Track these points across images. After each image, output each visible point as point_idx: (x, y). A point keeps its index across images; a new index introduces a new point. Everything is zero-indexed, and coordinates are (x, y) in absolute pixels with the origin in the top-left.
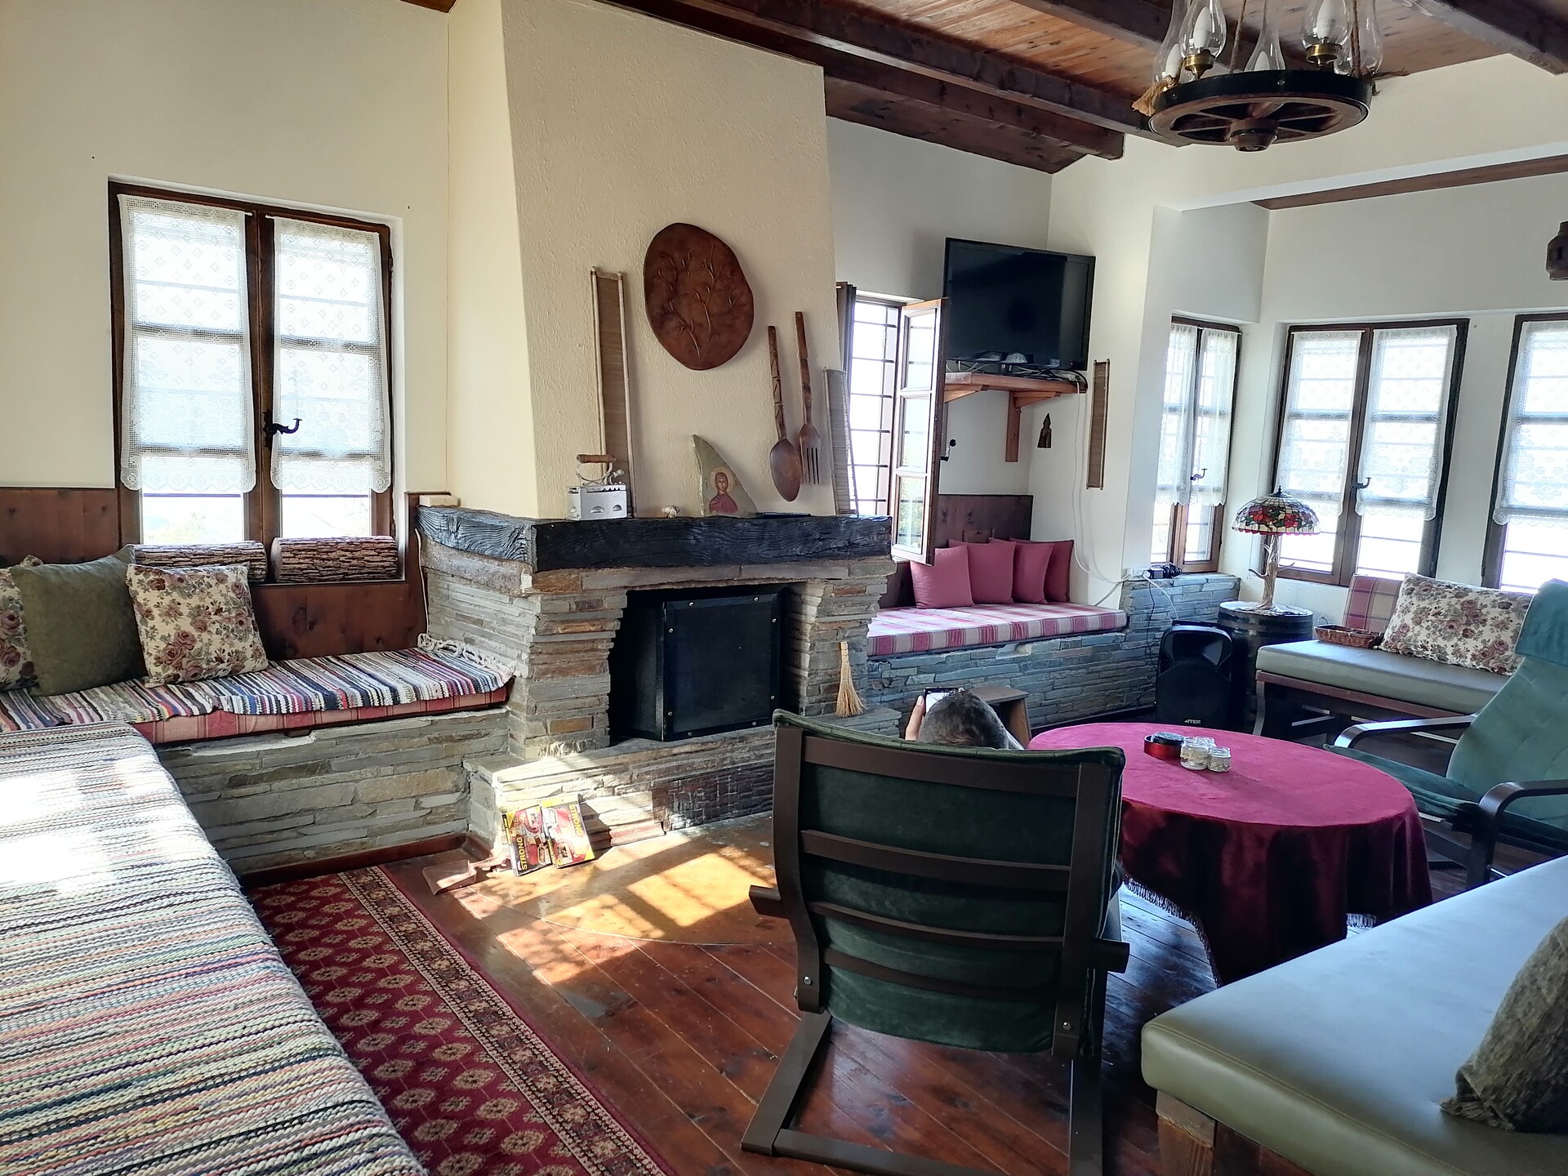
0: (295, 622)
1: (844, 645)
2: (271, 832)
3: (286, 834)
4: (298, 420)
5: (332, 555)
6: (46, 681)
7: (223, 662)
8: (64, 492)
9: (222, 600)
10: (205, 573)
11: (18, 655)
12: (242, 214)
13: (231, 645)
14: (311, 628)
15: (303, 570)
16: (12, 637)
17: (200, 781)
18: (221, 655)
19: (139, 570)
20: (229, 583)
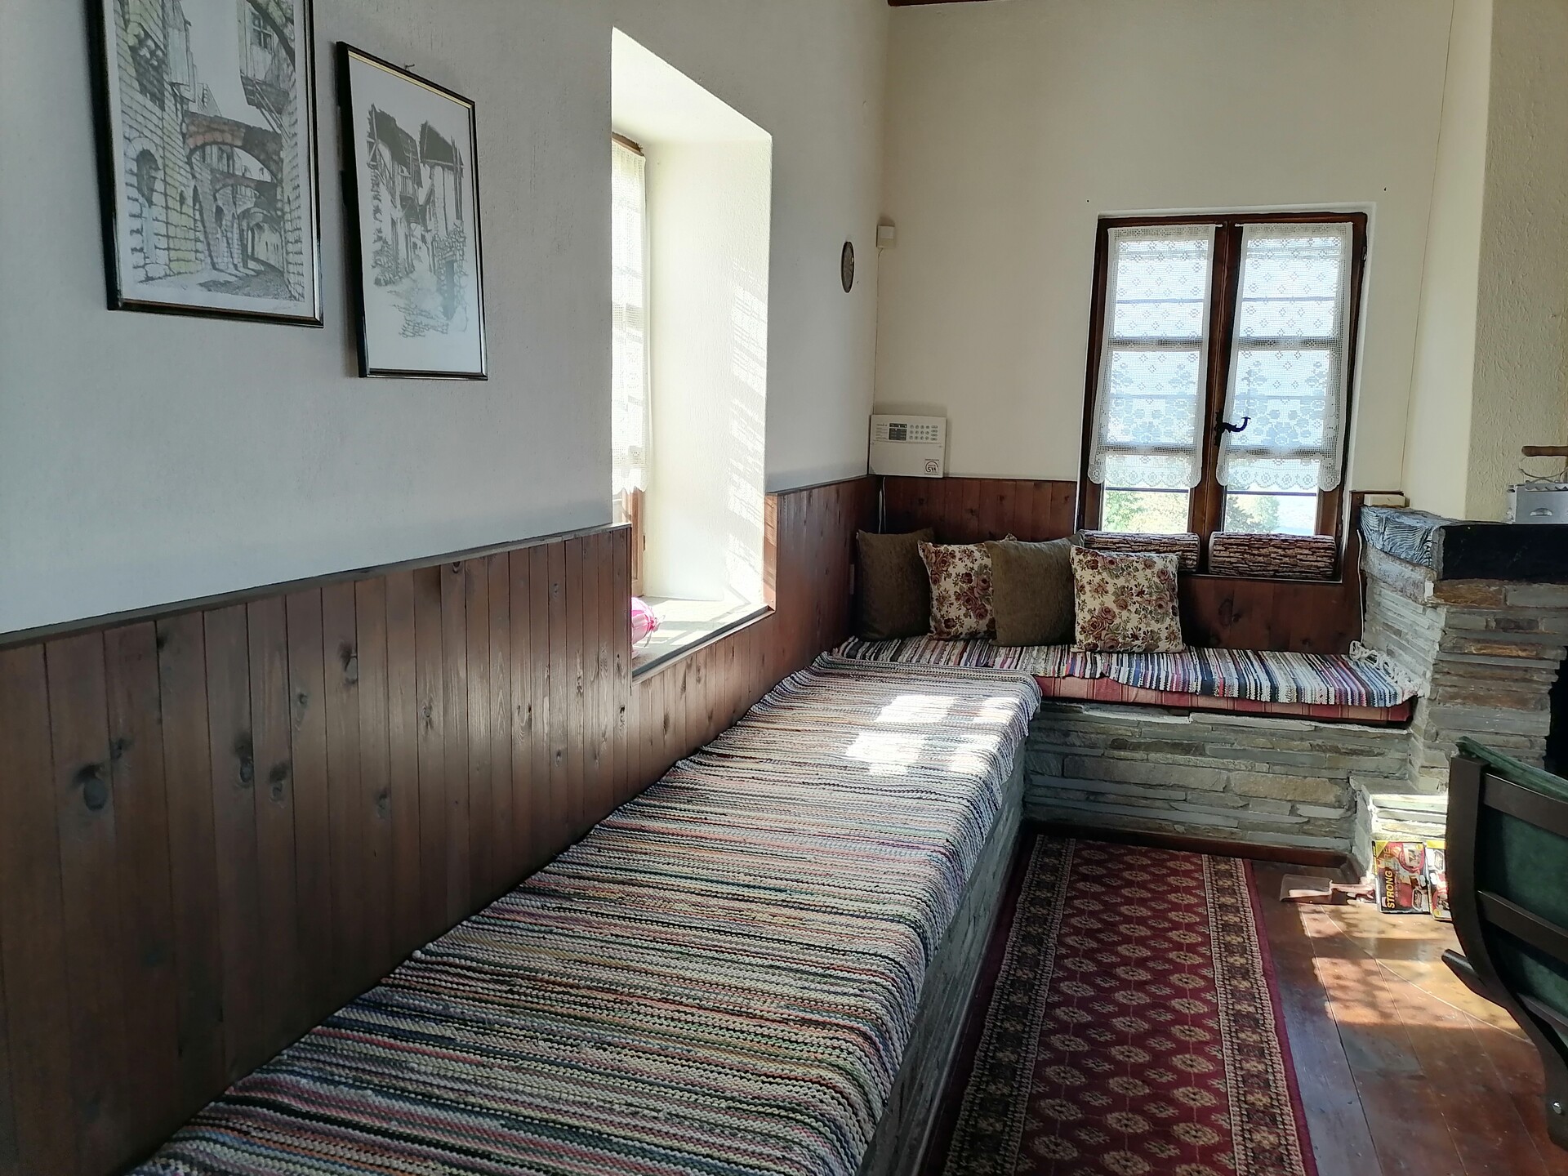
0: (1220, 613)
2: (1146, 798)
3: (1158, 804)
4: (1246, 419)
5: (1263, 551)
6: (1000, 633)
7: (1138, 639)
8: (1038, 484)
9: (1146, 583)
10: (1135, 559)
11: (986, 611)
12: (1212, 227)
13: (1148, 625)
14: (1236, 620)
15: (1232, 563)
16: (984, 596)
17: (1088, 736)
18: (1137, 633)
19: (1079, 551)
20: (1156, 569)
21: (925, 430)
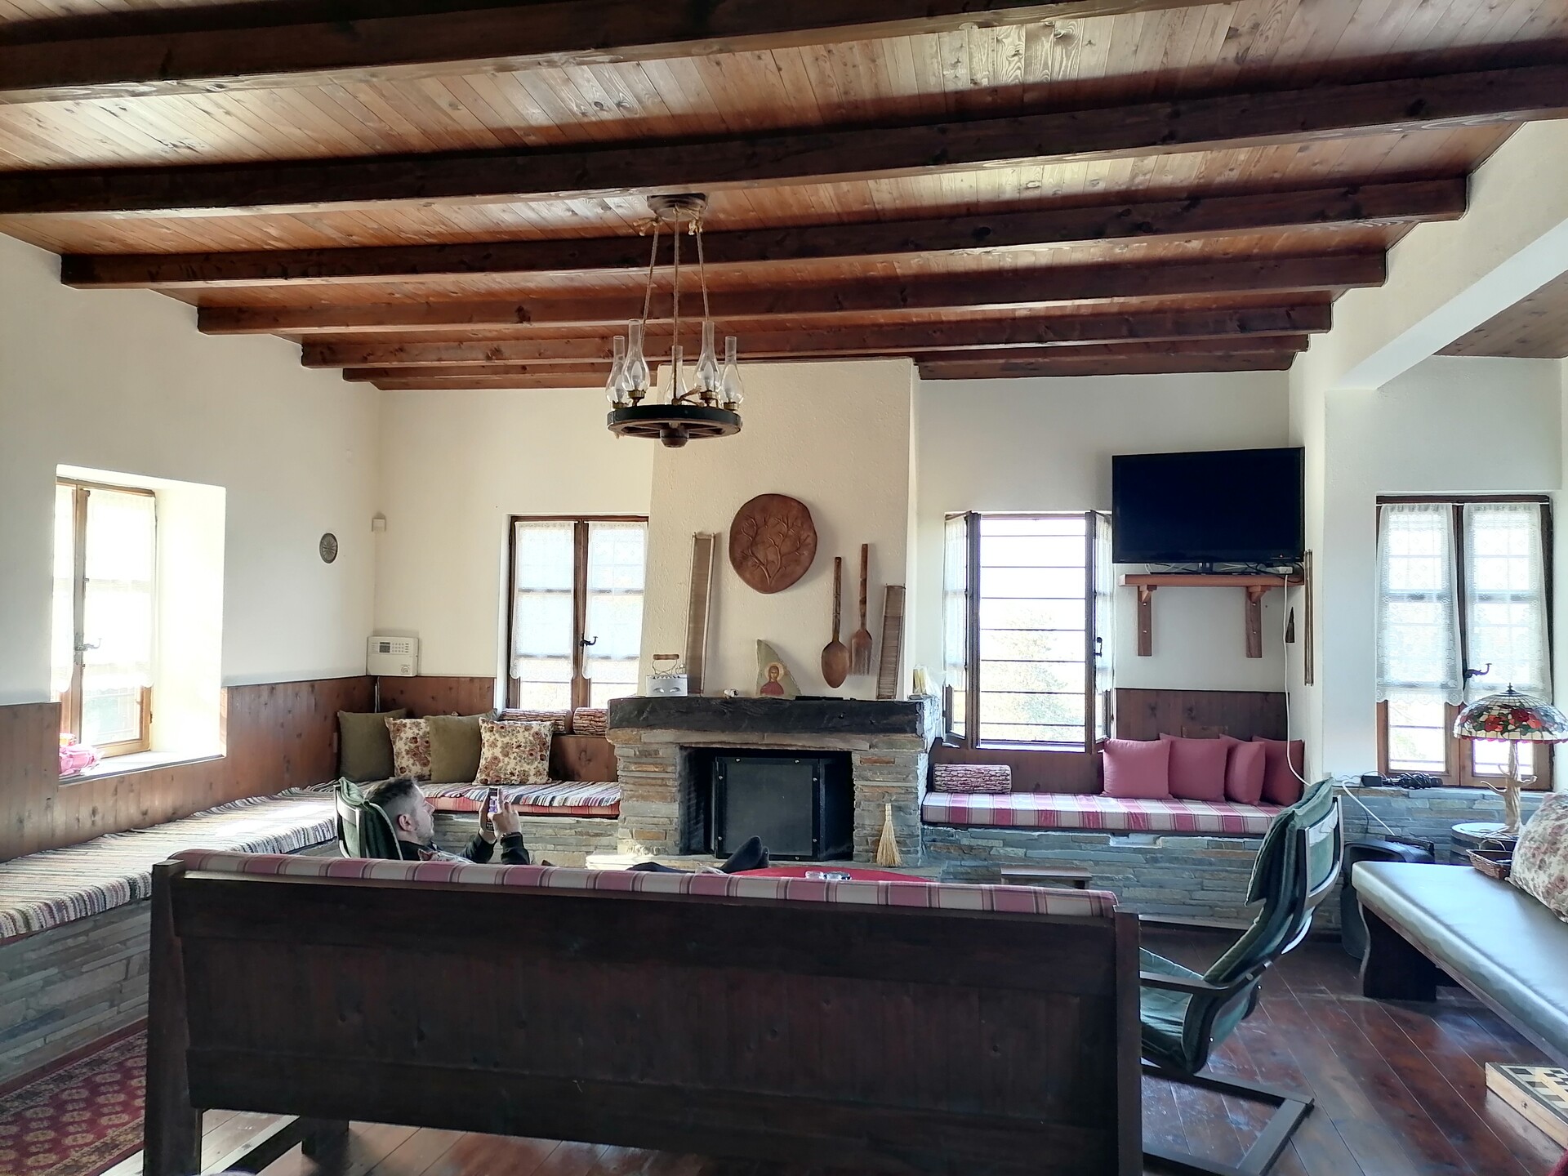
0: (579, 758)
1: (888, 807)
4: (597, 637)
5: (602, 719)
7: (515, 775)
8: (472, 679)
9: (524, 740)
10: (519, 725)
12: (572, 523)
14: (589, 763)
15: (584, 727)
16: (426, 752)
17: (456, 834)
18: (514, 772)
19: (483, 721)
20: (532, 732)
21: (401, 646)
